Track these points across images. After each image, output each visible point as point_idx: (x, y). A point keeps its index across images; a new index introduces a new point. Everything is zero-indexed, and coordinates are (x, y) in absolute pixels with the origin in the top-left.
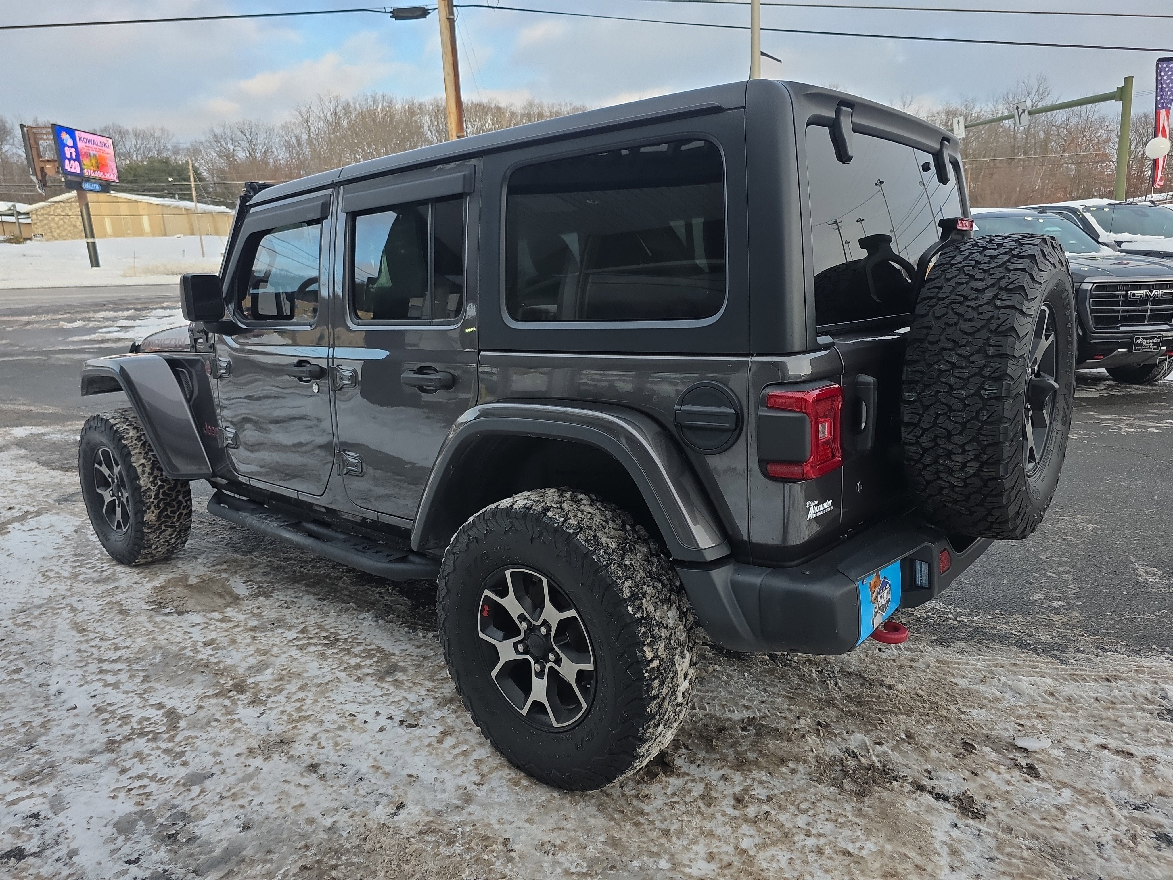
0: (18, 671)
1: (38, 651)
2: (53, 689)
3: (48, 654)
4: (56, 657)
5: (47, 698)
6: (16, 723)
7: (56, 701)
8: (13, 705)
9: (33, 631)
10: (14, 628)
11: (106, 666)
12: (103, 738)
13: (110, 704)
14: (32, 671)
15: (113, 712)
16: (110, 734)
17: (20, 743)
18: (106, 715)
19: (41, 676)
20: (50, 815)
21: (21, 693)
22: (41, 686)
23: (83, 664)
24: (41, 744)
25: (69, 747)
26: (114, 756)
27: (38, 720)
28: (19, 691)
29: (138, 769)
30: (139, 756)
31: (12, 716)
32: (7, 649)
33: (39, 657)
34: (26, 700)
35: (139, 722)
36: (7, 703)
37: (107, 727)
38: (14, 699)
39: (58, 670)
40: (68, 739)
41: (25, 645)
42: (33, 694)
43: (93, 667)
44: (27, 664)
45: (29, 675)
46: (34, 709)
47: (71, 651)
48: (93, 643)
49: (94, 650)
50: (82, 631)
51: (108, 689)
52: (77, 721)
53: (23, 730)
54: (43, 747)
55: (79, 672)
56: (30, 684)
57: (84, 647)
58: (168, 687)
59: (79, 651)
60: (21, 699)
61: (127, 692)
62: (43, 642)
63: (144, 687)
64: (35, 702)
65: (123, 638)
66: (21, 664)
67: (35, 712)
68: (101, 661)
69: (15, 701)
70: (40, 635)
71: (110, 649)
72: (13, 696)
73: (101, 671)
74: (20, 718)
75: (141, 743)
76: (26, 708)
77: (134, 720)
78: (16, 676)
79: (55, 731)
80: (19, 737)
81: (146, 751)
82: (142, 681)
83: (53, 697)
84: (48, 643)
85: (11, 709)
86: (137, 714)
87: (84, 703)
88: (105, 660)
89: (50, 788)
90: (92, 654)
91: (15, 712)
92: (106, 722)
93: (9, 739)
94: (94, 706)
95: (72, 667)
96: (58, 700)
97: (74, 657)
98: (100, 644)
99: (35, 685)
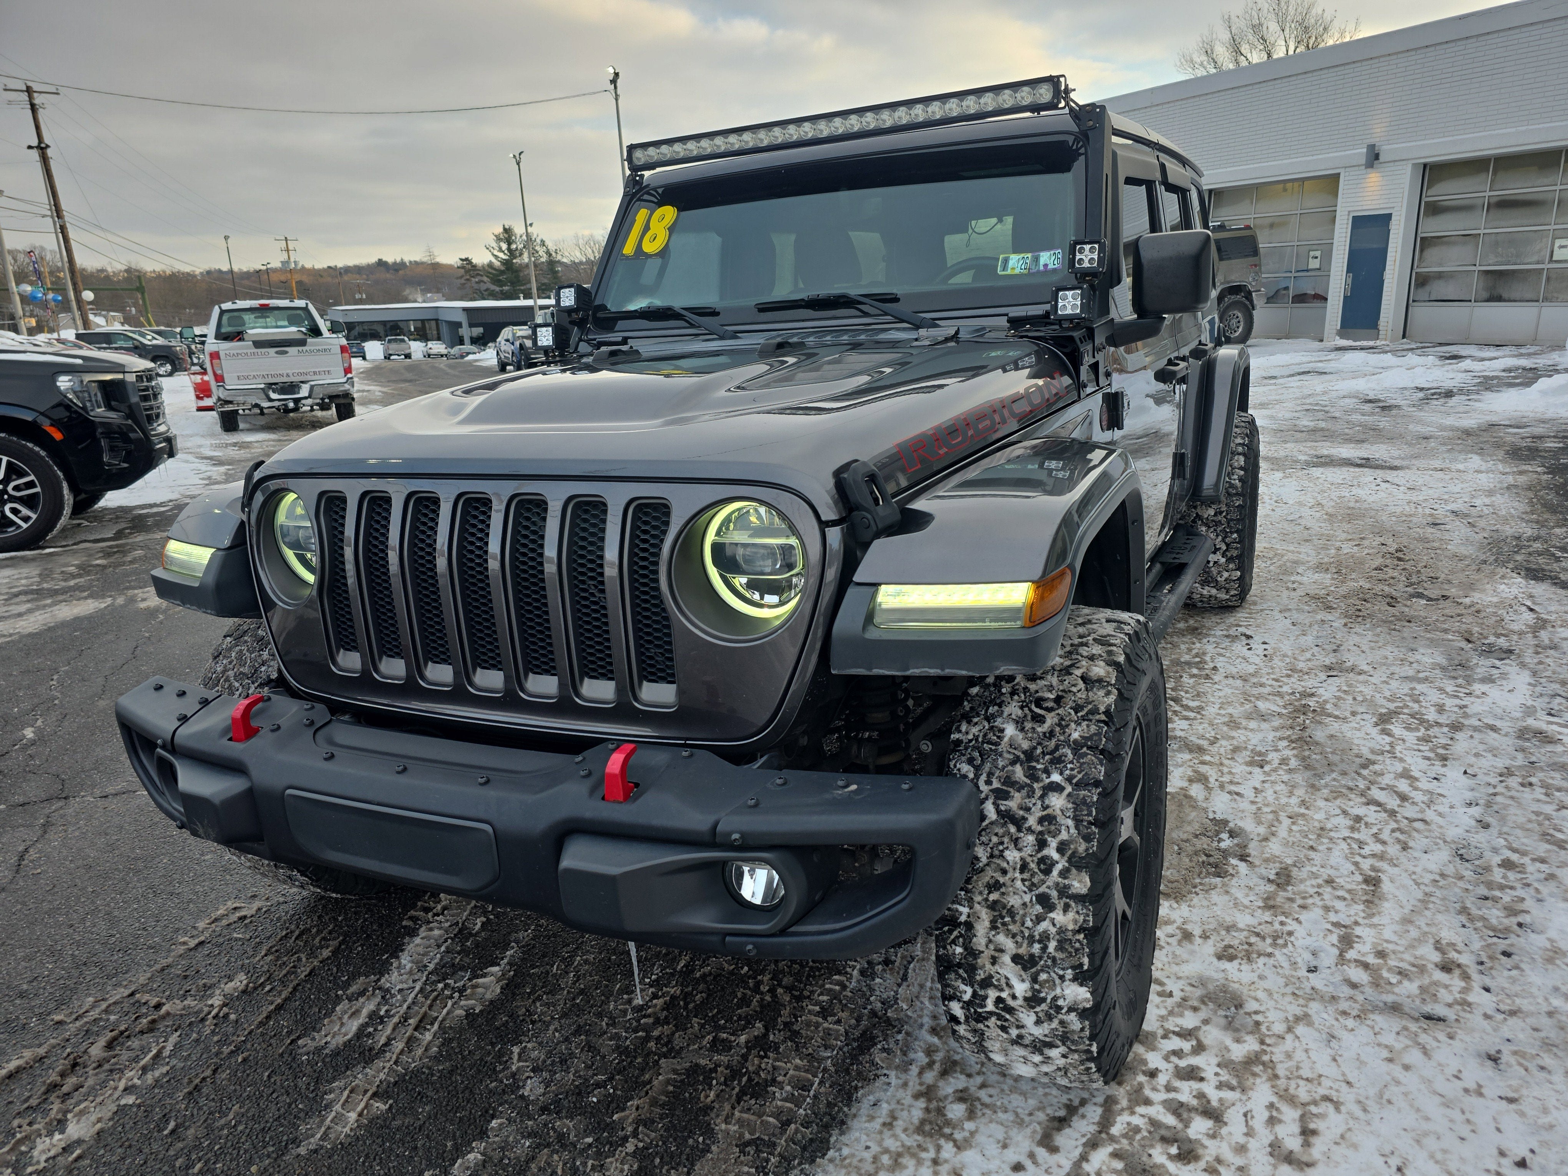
0: (1507, 864)
1: (1461, 884)
2: (1476, 811)
3: (1450, 870)
4: (1440, 858)
5: (1489, 805)
6: (1539, 793)
7: (1481, 795)
8: (1534, 817)
9: (1447, 935)
10: (1473, 971)
11: (1393, 803)
12: (1459, 735)
13: (1428, 759)
14: (1488, 854)
15: (1431, 750)
16: (1450, 735)
17: (1542, 769)
18: (1441, 751)
19: (1481, 838)
20: (1539, 709)
21: (1518, 827)
22: (1486, 826)
23: (1417, 825)
24: (1520, 760)
25: (1496, 744)
26: (1461, 720)
27: (1513, 782)
28: (1519, 832)
29: (1449, 703)
30: (1441, 709)
31: (1540, 804)
32: (1506, 922)
33: (1468, 874)
34: (1516, 815)
35: (1418, 730)
36: (1540, 824)
37: (1449, 742)
38: (1530, 826)
39: (1453, 833)
40: (1494, 751)
41: (1474, 911)
42: (1503, 820)
43: (1410, 811)
44: (1488, 869)
45: (1495, 850)
46: (1512, 798)
47: (1416, 854)
48: (1378, 848)
49: (1385, 836)
50: (1373, 881)
51: (1416, 774)
52: (1473, 760)
53: (1533, 780)
54: (1520, 756)
55: (1430, 815)
56: (1500, 834)
57: (1393, 850)
58: (1358, 745)
59: (1405, 847)
60: (1521, 820)
61: (1401, 760)
62: (1444, 899)
63: (1380, 758)
64: (1506, 807)
65: (1332, 834)
66: (1498, 875)
67: (1513, 793)
68: (1392, 813)
69: (1530, 821)
70: (1440, 917)
71: (1366, 824)
72: (1528, 830)
73: (1404, 798)
74: (1532, 796)
75: (1431, 715)
76: (1519, 804)
77: (1420, 734)
78: (1514, 857)
79: (1500, 763)
80: (1541, 775)
81: (1432, 709)
82: (1374, 763)
83: (1482, 802)
84: (1438, 893)
85: (1537, 814)
86: (1411, 737)
87: (1453, 774)
88: (1386, 811)
89: (1530, 722)
90: (1393, 831)
91: (1535, 807)
92: (1445, 747)
93: (1552, 778)
94: (1445, 766)
95: (1434, 827)
96: (1477, 795)
97: (1418, 842)
98: (1370, 840)
99: (1494, 831)
